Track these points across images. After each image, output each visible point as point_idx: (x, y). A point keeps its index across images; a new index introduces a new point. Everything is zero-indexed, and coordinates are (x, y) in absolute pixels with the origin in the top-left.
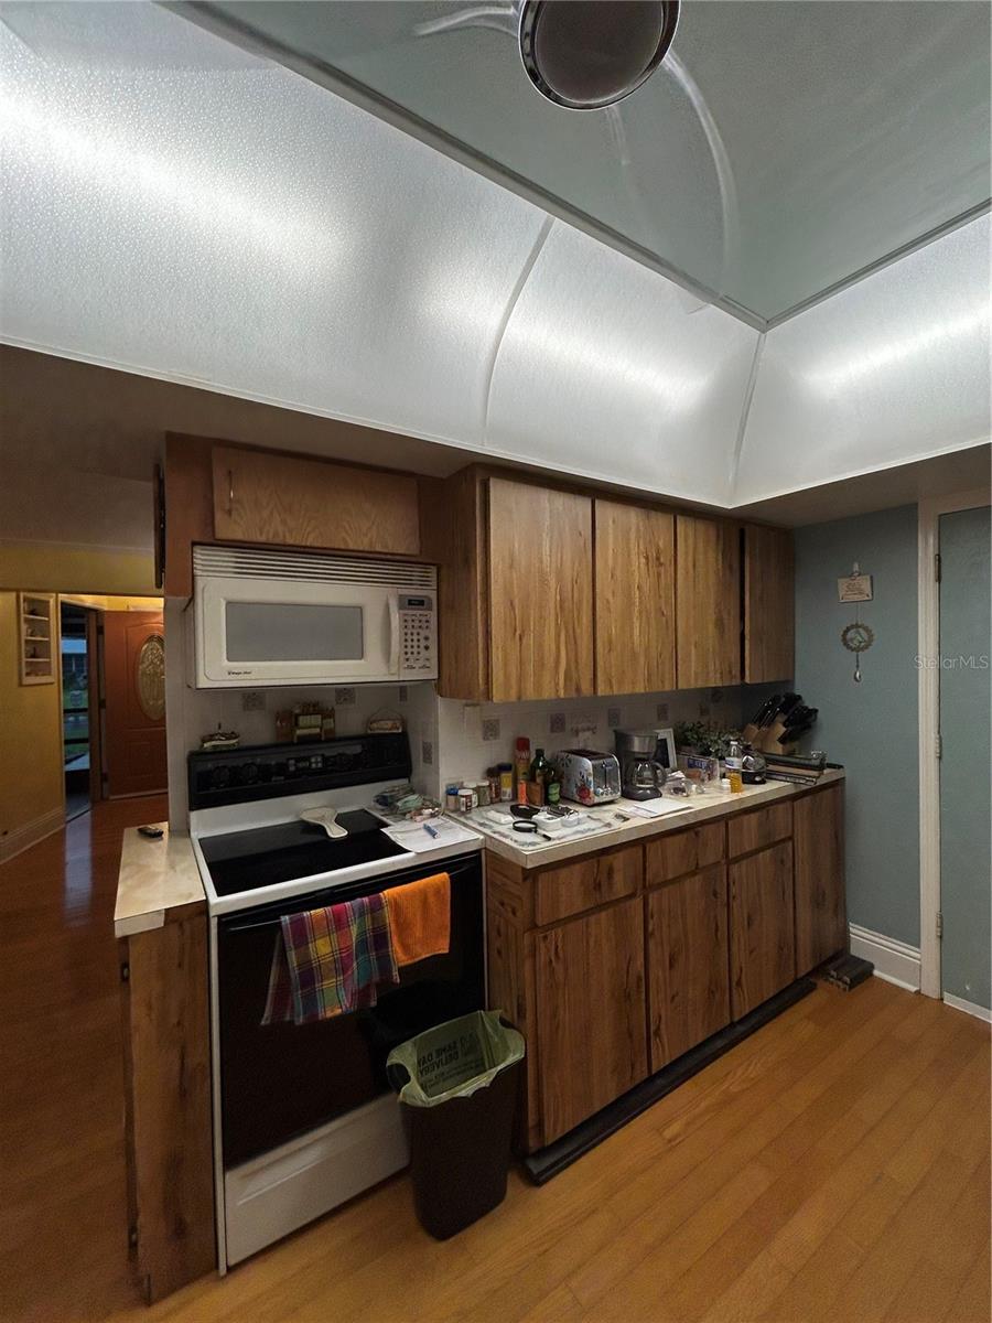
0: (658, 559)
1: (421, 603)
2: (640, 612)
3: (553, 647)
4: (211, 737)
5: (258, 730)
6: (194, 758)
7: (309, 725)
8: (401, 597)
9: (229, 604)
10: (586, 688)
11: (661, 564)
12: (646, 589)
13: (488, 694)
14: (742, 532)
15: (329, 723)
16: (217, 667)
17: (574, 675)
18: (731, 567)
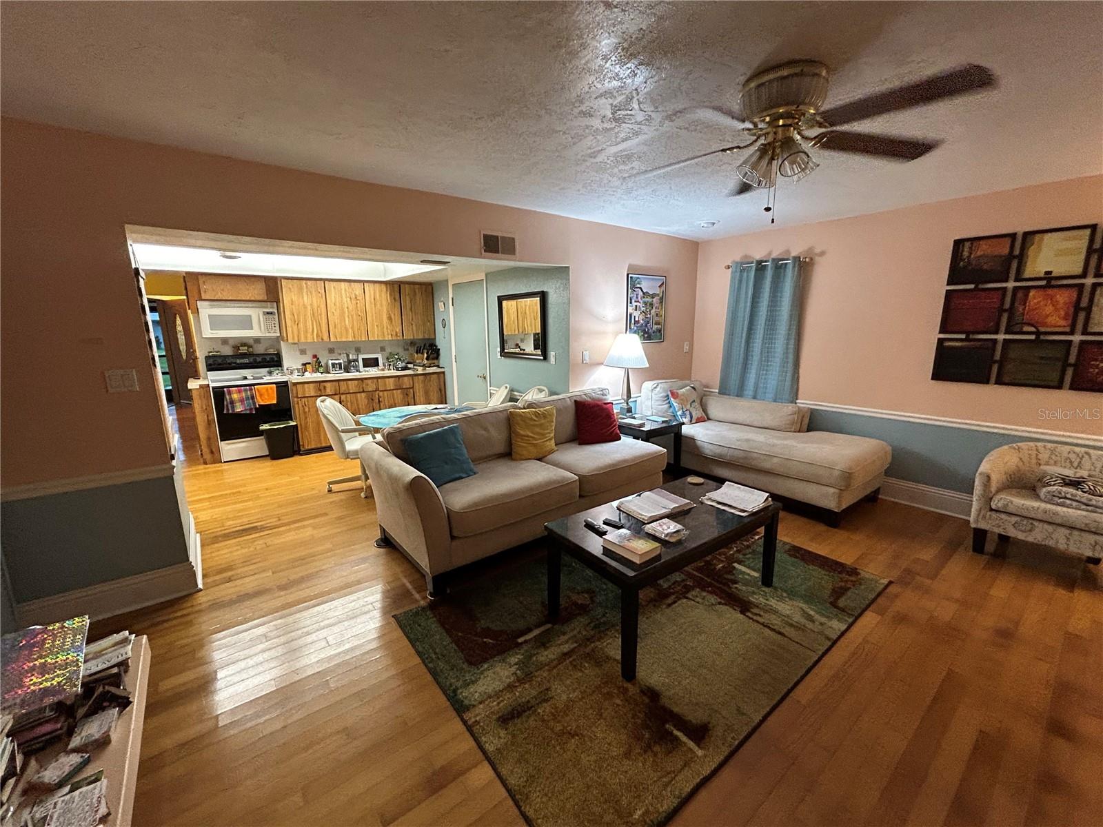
0: (356, 298)
1: (271, 313)
2: (348, 316)
3: (311, 327)
4: (211, 352)
5: (227, 351)
6: (207, 358)
7: (243, 350)
8: (264, 312)
9: (209, 316)
10: (326, 338)
11: (358, 300)
12: (350, 308)
13: (287, 340)
14: (400, 286)
15: (251, 350)
16: (208, 332)
17: (320, 334)
18: (395, 299)
